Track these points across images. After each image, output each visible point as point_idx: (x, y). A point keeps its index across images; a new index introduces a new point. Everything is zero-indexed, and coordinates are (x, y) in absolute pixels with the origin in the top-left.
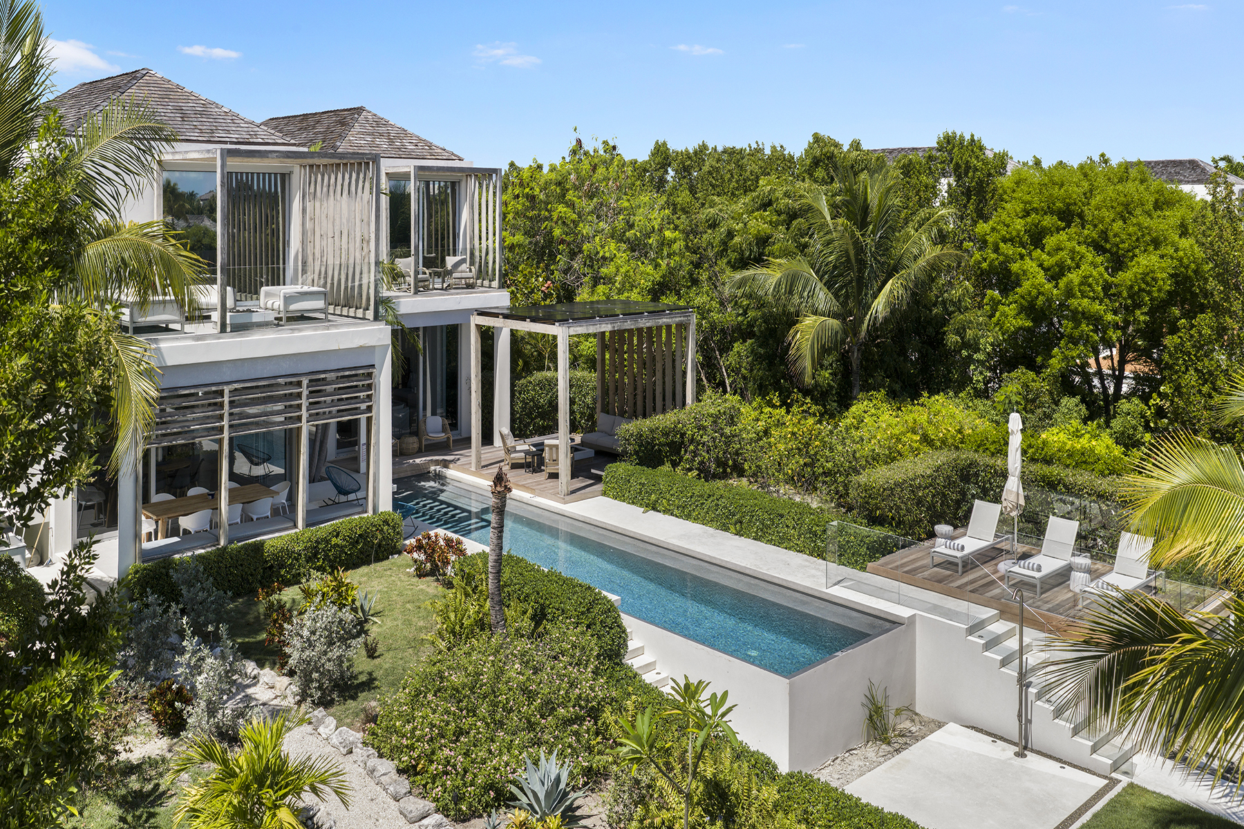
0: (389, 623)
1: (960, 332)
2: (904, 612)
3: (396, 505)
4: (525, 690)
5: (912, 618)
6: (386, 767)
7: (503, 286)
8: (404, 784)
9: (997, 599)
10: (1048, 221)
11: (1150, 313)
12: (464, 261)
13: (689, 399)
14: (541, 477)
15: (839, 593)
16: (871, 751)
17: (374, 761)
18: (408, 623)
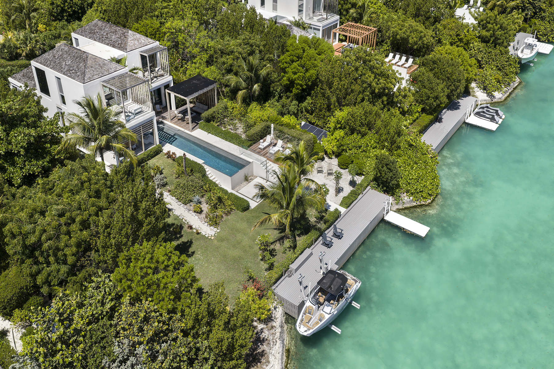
0: (166, 171)
1: (273, 88)
2: (251, 160)
3: (160, 143)
4: (192, 185)
5: (253, 162)
6: (174, 198)
7: (170, 75)
8: (177, 201)
9: (267, 157)
10: (295, 58)
11: (312, 82)
12: (160, 69)
13: (216, 103)
14: (185, 123)
15: (242, 156)
16: (245, 183)
17: (172, 197)
18: (169, 171)
